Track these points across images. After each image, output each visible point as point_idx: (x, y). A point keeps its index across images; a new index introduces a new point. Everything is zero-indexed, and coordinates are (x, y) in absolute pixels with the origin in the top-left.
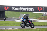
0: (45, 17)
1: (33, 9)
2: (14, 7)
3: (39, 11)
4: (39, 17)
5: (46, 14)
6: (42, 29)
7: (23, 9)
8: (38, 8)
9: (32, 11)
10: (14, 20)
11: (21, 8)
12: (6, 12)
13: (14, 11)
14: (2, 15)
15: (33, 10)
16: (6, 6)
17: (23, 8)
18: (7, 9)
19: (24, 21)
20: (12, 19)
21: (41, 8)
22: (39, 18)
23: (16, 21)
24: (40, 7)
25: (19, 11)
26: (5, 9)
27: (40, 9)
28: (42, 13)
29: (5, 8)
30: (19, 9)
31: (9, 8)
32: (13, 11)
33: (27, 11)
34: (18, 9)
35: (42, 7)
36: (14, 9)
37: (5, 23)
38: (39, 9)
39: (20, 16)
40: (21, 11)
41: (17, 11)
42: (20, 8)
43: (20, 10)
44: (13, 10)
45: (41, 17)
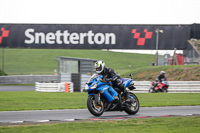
1: (113, 36)
2: (32, 30)
3: (138, 44)
4: (139, 72)
5: (169, 55)
6: (154, 121)
8: (134, 31)
10: (34, 85)
13: (33, 46)
20: (22, 79)
21: (146, 31)
22: (139, 76)
23: (40, 87)
24: (141, 28)
25: (55, 46)
27: (142, 35)
28: (153, 52)
31: (10, 34)
32: (26, 46)
33: (86, 46)
35: (153, 27)
36: (32, 38)
39: (58, 69)
40: (64, 46)
41: (46, 46)
44: (27, 42)
45: (149, 70)
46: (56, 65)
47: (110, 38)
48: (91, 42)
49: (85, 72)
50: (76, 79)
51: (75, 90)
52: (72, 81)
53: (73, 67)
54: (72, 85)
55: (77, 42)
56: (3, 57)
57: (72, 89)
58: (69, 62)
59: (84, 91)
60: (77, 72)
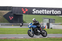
2: (35, 9)
7: (47, 12)
9: (59, 15)
11: (44, 10)
12: (24, 16)
13: (35, 14)
14: (19, 19)
15: (60, 13)
16: (24, 8)
17: (47, 10)
18: (26, 12)
19: (33, 27)
25: (42, 14)
26: (23, 12)
29: (23, 10)
30: (41, 12)
31: (28, 10)
32: (33, 14)
33: (51, 14)
34: (40, 12)
36: (35, 12)
37: (23, 30)
40: (45, 14)
41: (39, 14)
42: (43, 10)
44: (33, 13)
46: (42, 20)
48: (53, 13)
49: (51, 23)
50: (48, 25)
56: (26, 17)
57: (47, 28)
58: (46, 19)
59: (51, 28)
60: (48, 22)
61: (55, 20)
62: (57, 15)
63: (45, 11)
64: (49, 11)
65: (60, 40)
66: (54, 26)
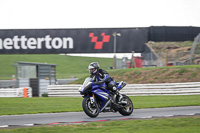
0: (122, 74)
1: (70, 40)
3: (96, 48)
5: (126, 58)
6: (113, 124)
8: (91, 35)
9: (68, 51)
11: (19, 37)
15: (71, 46)
17: (28, 37)
21: (103, 34)
24: (98, 32)
25: (13, 51)
27: (100, 39)
28: (111, 56)
30: (11, 43)
33: (44, 50)
34: (5, 44)
35: (110, 31)
38: (94, 39)
39: (17, 74)
41: (3, 51)
42: (16, 39)
43: (17, 47)
46: (14, 71)
47: (67, 42)
48: (48, 47)
49: (44, 77)
50: (34, 84)
51: (33, 95)
52: (31, 86)
53: (31, 72)
54: (30, 90)
55: (34, 47)
57: (30, 95)
58: (27, 67)
59: (43, 95)
60: (35, 77)
61: (57, 68)
62: (62, 50)
63: (23, 39)
64: (36, 38)
65: (75, 130)
66: (53, 86)
